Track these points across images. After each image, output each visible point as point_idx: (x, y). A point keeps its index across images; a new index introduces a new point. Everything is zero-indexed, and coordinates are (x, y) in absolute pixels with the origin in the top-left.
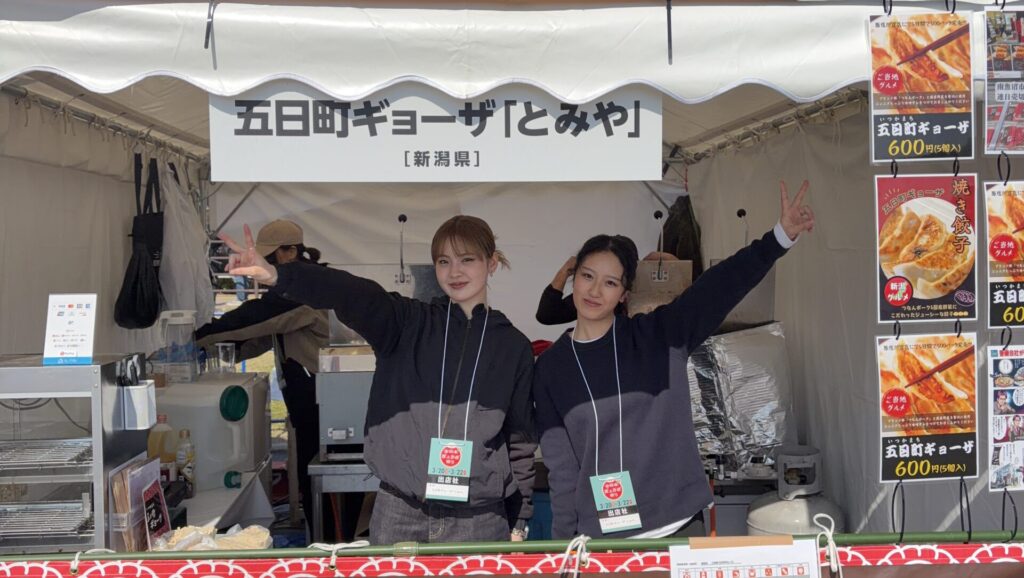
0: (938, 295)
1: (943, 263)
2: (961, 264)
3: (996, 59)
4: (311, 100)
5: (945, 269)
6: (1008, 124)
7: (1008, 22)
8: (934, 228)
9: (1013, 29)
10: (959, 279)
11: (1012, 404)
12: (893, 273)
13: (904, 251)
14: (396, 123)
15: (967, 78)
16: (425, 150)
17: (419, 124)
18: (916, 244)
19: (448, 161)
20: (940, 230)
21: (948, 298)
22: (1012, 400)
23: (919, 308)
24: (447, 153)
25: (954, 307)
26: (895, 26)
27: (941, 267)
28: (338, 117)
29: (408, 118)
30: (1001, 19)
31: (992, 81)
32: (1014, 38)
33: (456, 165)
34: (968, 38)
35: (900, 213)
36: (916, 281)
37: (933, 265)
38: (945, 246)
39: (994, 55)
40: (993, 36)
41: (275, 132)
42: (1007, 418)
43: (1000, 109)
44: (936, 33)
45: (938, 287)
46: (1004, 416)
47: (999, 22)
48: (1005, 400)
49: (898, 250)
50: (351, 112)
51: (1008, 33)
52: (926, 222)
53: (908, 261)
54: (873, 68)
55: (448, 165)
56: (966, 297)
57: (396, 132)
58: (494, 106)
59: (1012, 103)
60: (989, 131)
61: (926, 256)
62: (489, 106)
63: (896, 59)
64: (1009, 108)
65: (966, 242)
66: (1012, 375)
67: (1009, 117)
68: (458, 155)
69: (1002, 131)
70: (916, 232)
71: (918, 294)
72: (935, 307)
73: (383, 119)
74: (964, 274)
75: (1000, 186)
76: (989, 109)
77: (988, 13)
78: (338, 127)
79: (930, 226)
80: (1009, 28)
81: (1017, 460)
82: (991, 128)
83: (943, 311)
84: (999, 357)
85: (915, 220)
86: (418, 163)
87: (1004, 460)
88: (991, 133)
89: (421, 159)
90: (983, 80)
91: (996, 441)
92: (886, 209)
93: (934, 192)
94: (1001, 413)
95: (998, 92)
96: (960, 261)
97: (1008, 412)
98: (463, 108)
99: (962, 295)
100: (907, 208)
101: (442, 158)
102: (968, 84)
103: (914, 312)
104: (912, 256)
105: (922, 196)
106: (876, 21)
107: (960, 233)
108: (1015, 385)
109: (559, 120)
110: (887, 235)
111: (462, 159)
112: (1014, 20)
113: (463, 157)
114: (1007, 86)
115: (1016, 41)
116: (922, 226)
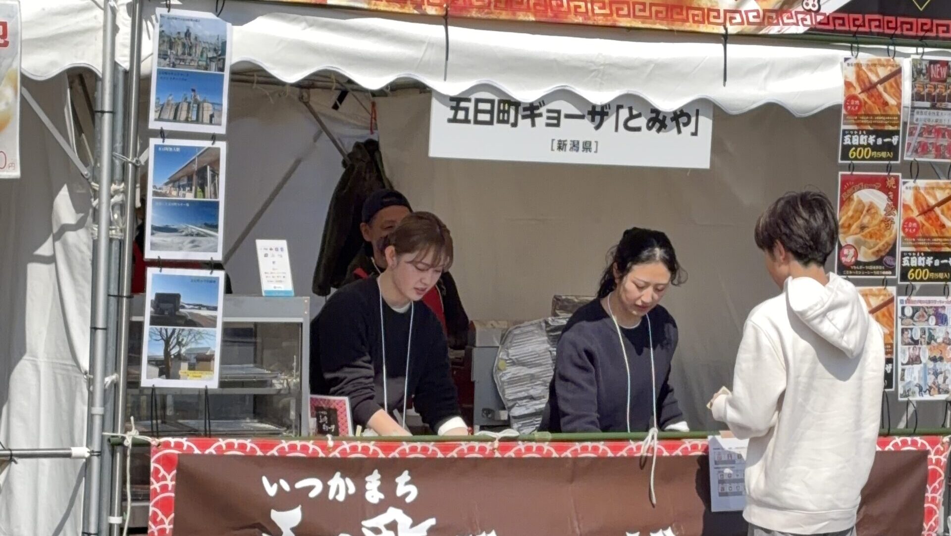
0: (873, 259)
1: (878, 236)
2: (888, 238)
3: (916, 93)
4: (496, 99)
5: (878, 241)
6: (920, 139)
7: (924, 67)
8: (873, 211)
9: (927, 72)
10: (887, 248)
11: (912, 338)
12: (846, 242)
13: (854, 227)
14: (549, 118)
15: (899, 105)
16: (564, 139)
17: (563, 120)
18: (861, 222)
19: (578, 148)
20: (876, 213)
21: (879, 262)
22: (912, 336)
23: (861, 267)
24: (578, 142)
25: (883, 268)
26: (858, 66)
27: (876, 239)
28: (512, 112)
29: (555, 115)
30: (920, 64)
31: (913, 108)
32: (927, 79)
33: (583, 151)
34: (900, 77)
35: (853, 200)
36: (860, 248)
37: (871, 237)
38: (879, 225)
39: (915, 90)
40: (915, 76)
41: (472, 121)
42: (909, 348)
43: (915, 129)
44: (883, 72)
45: (873, 253)
46: (907, 347)
47: (919, 67)
48: (908, 335)
49: (850, 226)
50: (521, 109)
51: (924, 75)
52: (869, 207)
53: (856, 234)
54: (845, 95)
55: (577, 150)
56: (891, 261)
57: (548, 125)
58: (610, 108)
59: (924, 125)
60: (908, 143)
61: (866, 231)
62: (606, 108)
63: (859, 90)
64: (921, 128)
65: (893, 222)
66: (912, 317)
67: (920, 135)
68: (585, 143)
69: (916, 144)
70: (862, 213)
71: (861, 258)
72: (871, 267)
73: (540, 115)
74: (890, 245)
75: (911, 183)
76: (910, 128)
77: (913, 60)
78: (512, 120)
79: (871, 209)
80: (924, 71)
81: (915, 378)
82: (909, 141)
83: (876, 270)
84: (904, 305)
85: (862, 205)
86: (560, 148)
87: (907, 378)
88: (909, 144)
89: (561, 146)
90: (908, 107)
91: (903, 364)
92: (845, 196)
93: (874, 185)
94: (906, 344)
95: (916, 116)
96: (888, 235)
97: (909, 344)
98: (590, 109)
99: (888, 260)
100: (858, 196)
101: (575, 146)
102: (900, 110)
103: (858, 270)
104: (858, 230)
105: (867, 188)
106: (848, 62)
107: (889, 215)
108: (914, 325)
109: (649, 121)
110: (844, 215)
111: (587, 147)
112: (928, 65)
113: (588, 145)
114: (922, 112)
115: (927, 81)
116: (866, 208)
